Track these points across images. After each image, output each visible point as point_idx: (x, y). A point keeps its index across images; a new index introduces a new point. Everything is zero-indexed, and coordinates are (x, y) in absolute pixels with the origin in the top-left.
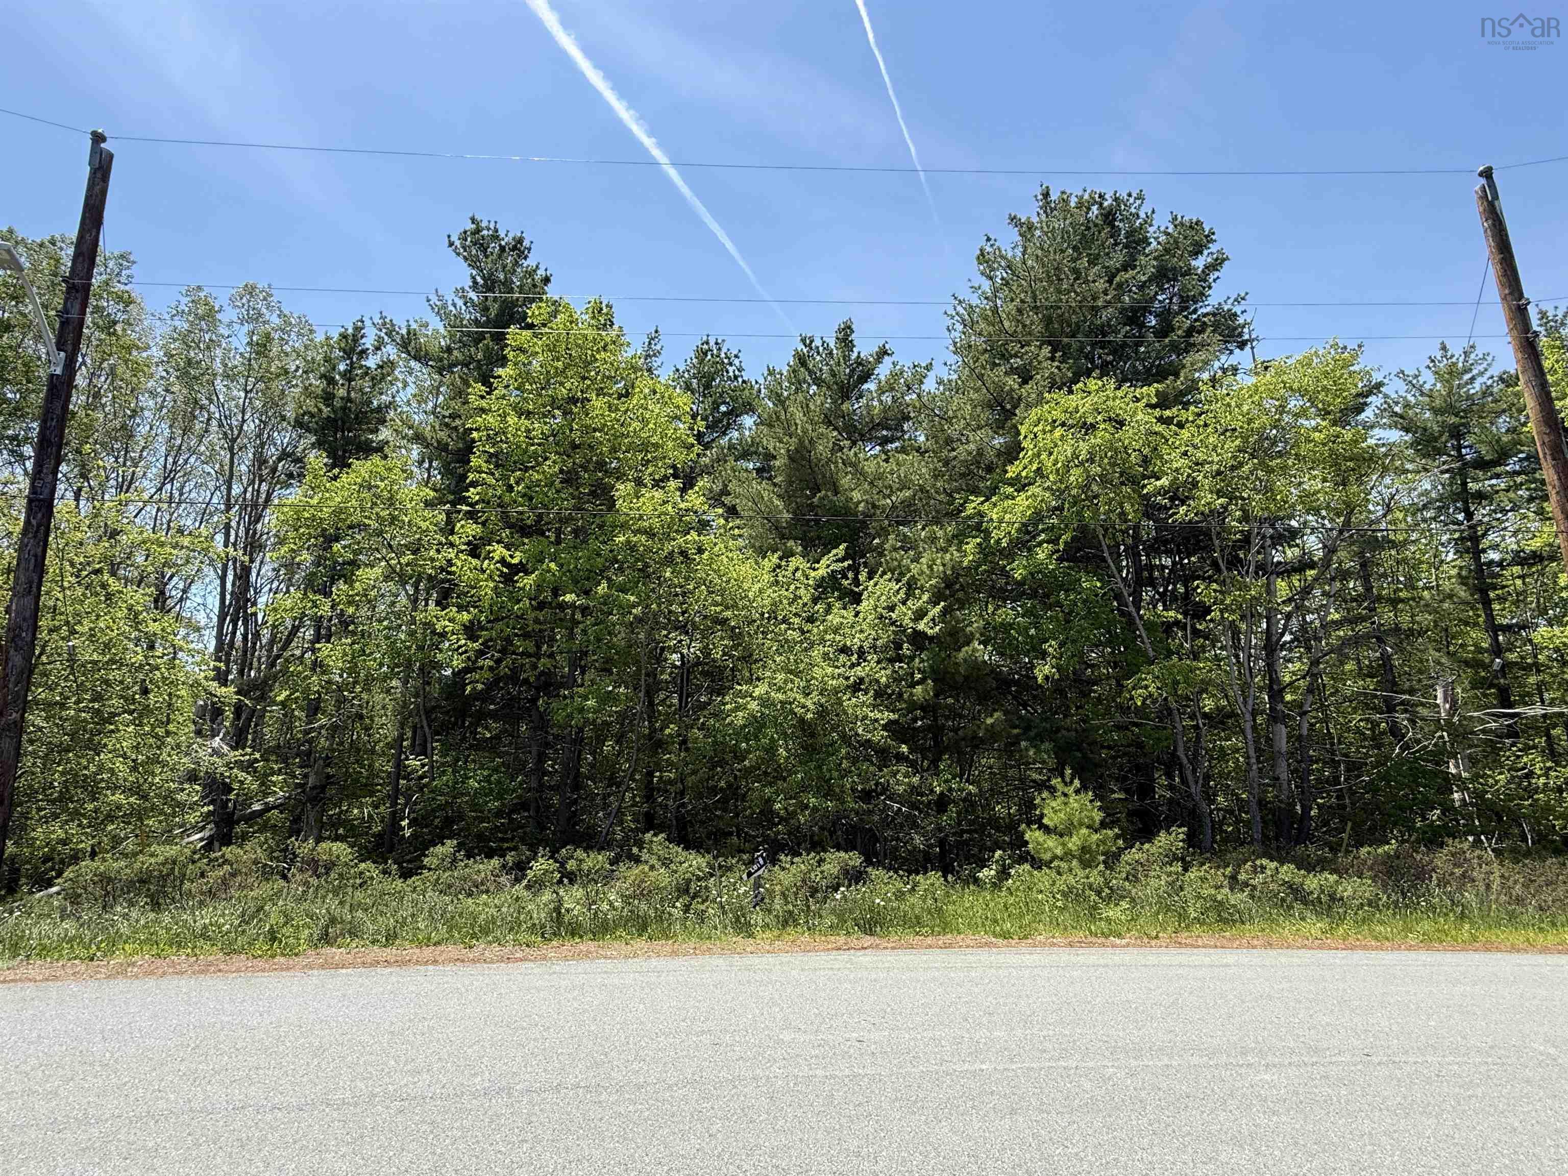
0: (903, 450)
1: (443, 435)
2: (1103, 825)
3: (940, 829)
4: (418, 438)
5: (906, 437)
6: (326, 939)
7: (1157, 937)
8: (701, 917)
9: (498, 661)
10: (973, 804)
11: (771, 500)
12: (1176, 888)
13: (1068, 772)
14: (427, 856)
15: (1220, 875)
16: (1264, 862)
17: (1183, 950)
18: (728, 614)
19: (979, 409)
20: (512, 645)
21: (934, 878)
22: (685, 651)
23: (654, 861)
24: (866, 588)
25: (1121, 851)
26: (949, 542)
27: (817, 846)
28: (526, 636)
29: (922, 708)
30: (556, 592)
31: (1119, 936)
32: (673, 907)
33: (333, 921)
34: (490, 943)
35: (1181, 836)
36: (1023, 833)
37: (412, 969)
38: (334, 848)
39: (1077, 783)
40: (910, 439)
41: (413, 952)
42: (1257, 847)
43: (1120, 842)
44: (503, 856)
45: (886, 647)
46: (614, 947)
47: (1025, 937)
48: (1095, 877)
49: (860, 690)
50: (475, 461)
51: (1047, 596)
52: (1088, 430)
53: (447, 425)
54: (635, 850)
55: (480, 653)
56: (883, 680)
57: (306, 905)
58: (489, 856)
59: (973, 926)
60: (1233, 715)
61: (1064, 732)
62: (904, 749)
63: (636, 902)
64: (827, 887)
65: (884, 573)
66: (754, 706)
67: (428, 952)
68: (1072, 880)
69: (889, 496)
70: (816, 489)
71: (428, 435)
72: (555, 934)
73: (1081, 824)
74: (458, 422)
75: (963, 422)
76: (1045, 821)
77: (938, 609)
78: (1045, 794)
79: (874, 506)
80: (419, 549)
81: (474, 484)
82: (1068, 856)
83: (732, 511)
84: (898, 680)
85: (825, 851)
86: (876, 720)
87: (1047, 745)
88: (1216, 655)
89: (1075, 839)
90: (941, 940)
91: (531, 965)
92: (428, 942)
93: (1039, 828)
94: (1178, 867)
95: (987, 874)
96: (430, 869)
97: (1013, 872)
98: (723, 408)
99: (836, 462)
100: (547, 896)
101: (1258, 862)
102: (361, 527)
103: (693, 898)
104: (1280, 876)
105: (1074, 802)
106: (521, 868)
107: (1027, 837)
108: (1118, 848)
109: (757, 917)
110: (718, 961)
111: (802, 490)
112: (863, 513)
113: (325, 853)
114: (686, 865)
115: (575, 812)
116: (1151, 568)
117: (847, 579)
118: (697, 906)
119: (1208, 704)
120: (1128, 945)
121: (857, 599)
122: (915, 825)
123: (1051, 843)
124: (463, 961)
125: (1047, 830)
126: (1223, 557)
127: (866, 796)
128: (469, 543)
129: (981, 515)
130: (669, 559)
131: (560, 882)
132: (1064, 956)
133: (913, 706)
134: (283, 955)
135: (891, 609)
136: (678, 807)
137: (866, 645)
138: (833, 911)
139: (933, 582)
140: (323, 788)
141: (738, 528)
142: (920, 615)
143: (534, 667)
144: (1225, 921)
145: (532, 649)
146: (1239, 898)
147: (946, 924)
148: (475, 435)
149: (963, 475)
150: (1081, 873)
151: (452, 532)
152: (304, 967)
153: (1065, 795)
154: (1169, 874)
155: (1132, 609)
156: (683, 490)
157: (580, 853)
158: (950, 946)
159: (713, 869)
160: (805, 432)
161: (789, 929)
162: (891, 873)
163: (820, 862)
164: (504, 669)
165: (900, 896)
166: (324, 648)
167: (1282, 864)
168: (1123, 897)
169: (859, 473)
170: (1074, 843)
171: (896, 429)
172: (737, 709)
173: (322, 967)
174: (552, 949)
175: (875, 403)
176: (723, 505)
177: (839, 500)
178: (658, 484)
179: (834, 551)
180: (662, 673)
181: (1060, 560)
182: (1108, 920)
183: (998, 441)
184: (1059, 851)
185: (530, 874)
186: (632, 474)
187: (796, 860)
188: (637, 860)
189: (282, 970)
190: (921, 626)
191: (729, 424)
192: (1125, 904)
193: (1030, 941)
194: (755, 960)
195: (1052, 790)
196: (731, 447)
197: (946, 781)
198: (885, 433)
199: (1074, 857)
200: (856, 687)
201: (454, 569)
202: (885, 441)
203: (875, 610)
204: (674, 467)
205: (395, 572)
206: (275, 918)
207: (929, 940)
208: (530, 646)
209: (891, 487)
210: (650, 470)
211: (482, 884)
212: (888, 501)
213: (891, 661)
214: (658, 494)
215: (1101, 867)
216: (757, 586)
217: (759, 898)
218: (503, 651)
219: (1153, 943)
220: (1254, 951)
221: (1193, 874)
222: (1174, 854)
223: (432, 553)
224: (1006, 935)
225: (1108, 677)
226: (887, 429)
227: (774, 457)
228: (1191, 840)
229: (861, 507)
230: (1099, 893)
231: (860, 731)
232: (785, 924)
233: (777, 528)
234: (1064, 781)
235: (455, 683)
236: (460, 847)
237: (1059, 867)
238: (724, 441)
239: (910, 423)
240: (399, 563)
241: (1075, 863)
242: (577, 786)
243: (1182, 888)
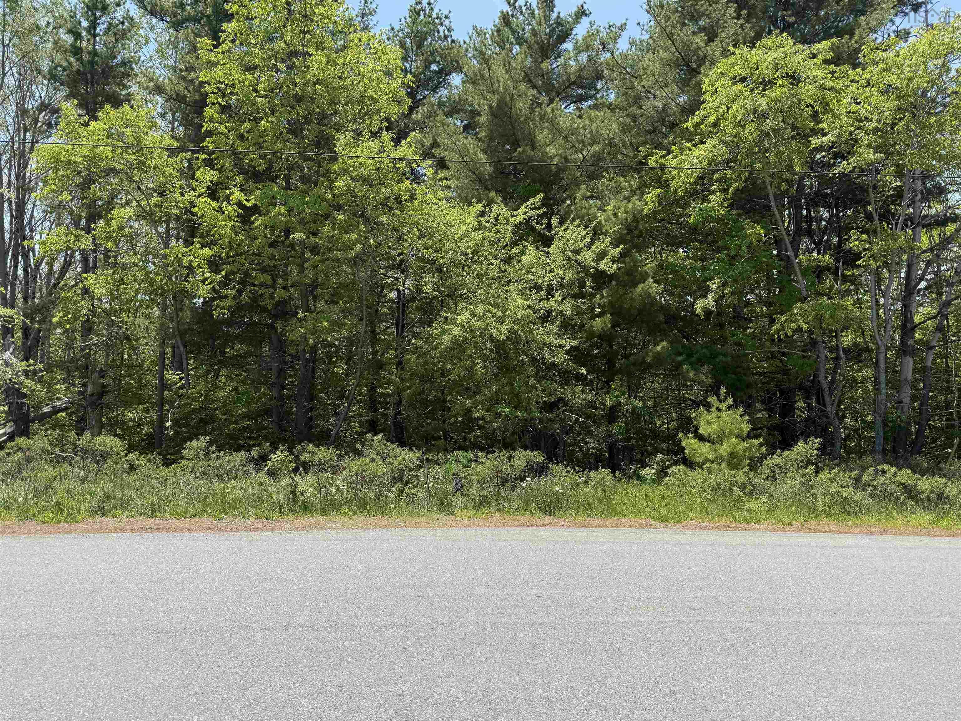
0: (596, 107)
1: (181, 88)
2: (749, 436)
3: (610, 436)
4: (159, 90)
5: (599, 96)
6: (101, 510)
7: (790, 524)
8: (412, 499)
9: (240, 292)
10: (639, 416)
11: (475, 153)
12: (807, 485)
13: (723, 391)
14: (184, 448)
15: (847, 477)
16: (885, 467)
17: (812, 534)
18: (437, 256)
19: (667, 68)
20: (250, 277)
21: (604, 472)
22: (401, 288)
23: (374, 455)
24: (556, 234)
25: (763, 457)
26: (633, 192)
27: (508, 445)
28: (263, 270)
29: (600, 337)
30: (288, 232)
31: (758, 522)
32: (390, 491)
33: (107, 497)
34: (236, 516)
35: (817, 446)
36: (680, 441)
37: (171, 534)
38: (108, 441)
39: (730, 400)
40: (602, 97)
41: (173, 522)
42: (879, 456)
43: (764, 449)
44: (249, 450)
45: (571, 284)
46: (338, 520)
47: (680, 521)
48: (741, 477)
49: (548, 321)
50: (208, 112)
51: (715, 242)
52: (766, 85)
53: (184, 78)
54: (358, 446)
55: (224, 284)
56: (568, 313)
57: (86, 485)
58: (238, 449)
59: (636, 512)
60: (868, 350)
61: (721, 358)
62: (583, 370)
63: (358, 487)
64: (516, 478)
65: (574, 220)
66: (457, 331)
67: (185, 523)
68: (720, 478)
69: (581, 151)
70: (516, 144)
71: (168, 87)
72: (291, 510)
73: (731, 434)
74: (193, 75)
75: (651, 78)
76: (701, 431)
77: (618, 250)
78: (702, 409)
79: (566, 160)
80: (165, 191)
81: (209, 133)
82: (718, 459)
83: (442, 165)
84: (580, 313)
85: (514, 450)
86: (561, 347)
87: (705, 369)
88: (858, 299)
89: (725, 446)
90: (608, 521)
91: (269, 533)
92: (185, 514)
93: (695, 437)
94: (811, 470)
95: (648, 472)
96: (188, 459)
97: (670, 471)
98: (434, 67)
99: (534, 120)
100: (285, 482)
101: (880, 467)
102: (112, 171)
103: (406, 485)
104: (897, 479)
105: (726, 416)
106: (263, 458)
107: (684, 444)
108: (762, 454)
109: (457, 500)
110: (423, 532)
111: (503, 145)
112: (557, 166)
113: (100, 444)
114: (400, 458)
115: (311, 419)
116: (810, 220)
117: (542, 224)
118: (408, 490)
119: (847, 339)
120: (766, 529)
121: (547, 242)
122: (590, 433)
123: (704, 448)
124: (213, 530)
125: (701, 438)
126: (876, 210)
127: (550, 407)
128: (208, 188)
129: (663, 168)
130: (384, 205)
131: (296, 470)
132: (712, 537)
133: (591, 335)
134: (66, 522)
135: (577, 252)
136: (396, 414)
137: (554, 283)
138: (520, 496)
139: (616, 228)
140: (101, 395)
141: (446, 179)
142: (602, 255)
143: (272, 297)
144: (849, 513)
145: (270, 282)
146: (860, 496)
147: (613, 509)
148: (208, 88)
149: (649, 132)
150: (728, 473)
151: (193, 177)
152: (83, 531)
153: (719, 410)
154: (804, 475)
155: (791, 253)
156: (397, 141)
157: (311, 447)
158: (617, 526)
159: (422, 461)
160: (506, 90)
161: (483, 510)
162: (568, 469)
163: (510, 458)
164: (244, 298)
165: (575, 486)
166: (91, 277)
167: (900, 469)
168: (763, 493)
169: (556, 129)
170: (723, 450)
171: (590, 88)
172: (443, 333)
173: (98, 531)
174: (288, 521)
175: (573, 63)
176: (434, 157)
177: (537, 154)
178: (374, 135)
179: (532, 200)
180: (383, 307)
181: (731, 206)
182: (749, 510)
183: (682, 99)
184: (711, 456)
185: (269, 464)
186: (351, 126)
187: (490, 456)
188: (359, 454)
189: (65, 532)
190: (602, 266)
191: (439, 83)
192: (764, 499)
193: (683, 524)
194: (455, 532)
195: (708, 406)
196: (441, 104)
197: (617, 397)
198: (579, 91)
199: (723, 460)
200: (546, 318)
201: (195, 210)
202: (580, 99)
203: (564, 252)
204: (388, 120)
205: (145, 211)
206: (61, 494)
207: (598, 521)
208: (267, 278)
209: (583, 142)
210: (368, 122)
211: (231, 470)
212: (580, 155)
213: (575, 297)
214: (374, 145)
215: (746, 469)
216: (463, 229)
217: (458, 486)
218: (243, 282)
219: (788, 528)
220: (873, 536)
221: (824, 475)
222: (809, 460)
223: (177, 195)
224: (664, 519)
225: (763, 315)
226: (582, 87)
227: (479, 114)
228: (822, 449)
229: (555, 161)
230: (743, 489)
231: (546, 355)
232: (480, 506)
233: (480, 180)
234: (718, 398)
235: (204, 311)
236: (211, 442)
237: (710, 468)
238: (434, 99)
239: (603, 82)
240: (149, 204)
241: (724, 465)
242: (312, 398)
243: (812, 487)
